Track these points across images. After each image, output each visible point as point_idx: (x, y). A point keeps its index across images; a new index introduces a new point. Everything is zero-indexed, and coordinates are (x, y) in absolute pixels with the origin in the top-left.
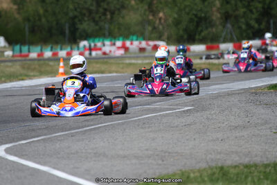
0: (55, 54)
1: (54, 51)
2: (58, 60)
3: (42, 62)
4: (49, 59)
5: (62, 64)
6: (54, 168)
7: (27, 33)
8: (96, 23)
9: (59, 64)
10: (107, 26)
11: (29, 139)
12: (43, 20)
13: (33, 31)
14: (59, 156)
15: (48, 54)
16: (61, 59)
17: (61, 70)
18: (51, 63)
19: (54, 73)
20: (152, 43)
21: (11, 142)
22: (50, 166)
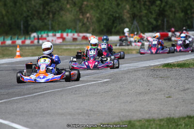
0: (14, 42)
1: (13, 40)
2: (16, 46)
3: (4, 48)
4: (9, 46)
5: (18, 49)
6: (13, 122)
8: (43, 21)
9: (16, 49)
10: (50, 22)
12: (6, 18)
14: (16, 113)
15: (9, 42)
16: (18, 46)
17: (18, 54)
18: (11, 49)
19: (13, 55)
20: (81, 35)
22: (10, 121)
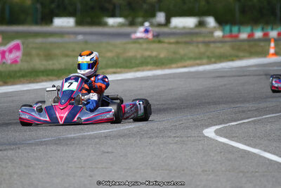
0: (266, 35)
1: (266, 31)
2: (269, 41)
3: (252, 43)
4: (259, 40)
5: (272, 44)
6: (265, 151)
7: (237, 14)
9: (269, 45)
11: (239, 120)
13: (243, 11)
14: (270, 138)
15: (259, 34)
16: (272, 40)
17: (272, 51)
18: (262, 44)
19: (265, 53)
21: (221, 124)
22: (261, 149)
